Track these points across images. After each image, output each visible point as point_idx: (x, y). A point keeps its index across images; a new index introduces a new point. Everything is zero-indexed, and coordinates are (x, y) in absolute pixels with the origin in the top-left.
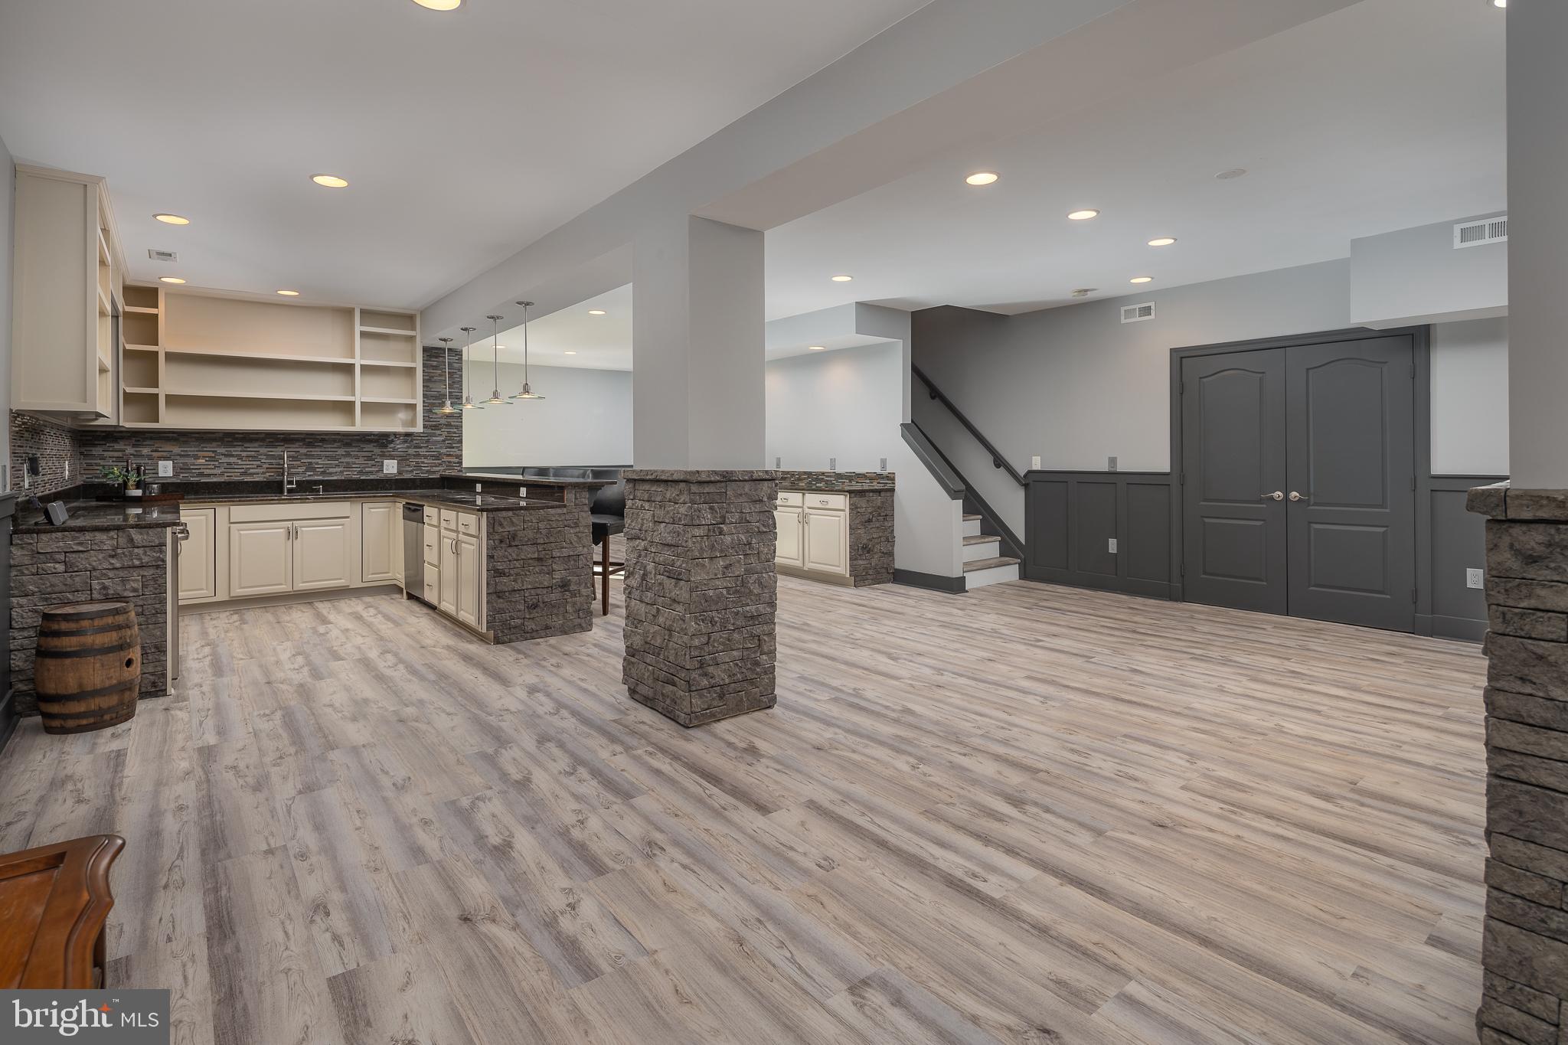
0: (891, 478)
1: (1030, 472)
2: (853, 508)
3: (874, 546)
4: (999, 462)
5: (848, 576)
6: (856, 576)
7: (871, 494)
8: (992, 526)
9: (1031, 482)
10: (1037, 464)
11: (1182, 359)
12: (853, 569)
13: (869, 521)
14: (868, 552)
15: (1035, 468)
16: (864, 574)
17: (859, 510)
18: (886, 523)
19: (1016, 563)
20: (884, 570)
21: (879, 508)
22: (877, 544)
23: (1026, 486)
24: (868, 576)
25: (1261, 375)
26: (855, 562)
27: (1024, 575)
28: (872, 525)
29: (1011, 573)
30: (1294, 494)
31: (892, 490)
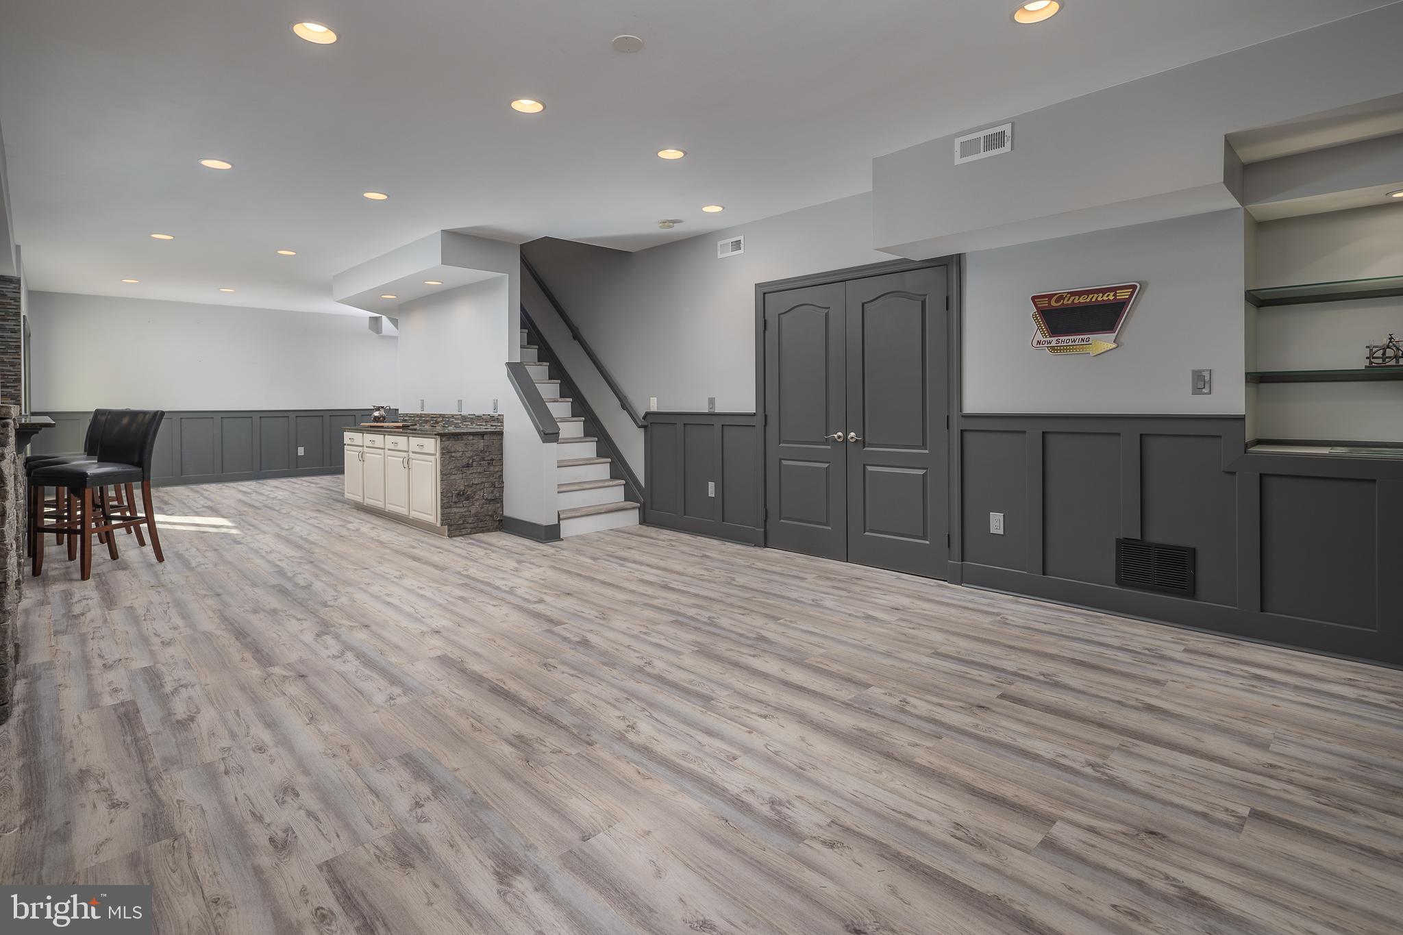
0: (499, 420)
1: (647, 414)
2: (446, 453)
3: (475, 493)
4: (625, 405)
5: (439, 524)
6: (450, 525)
7: (471, 437)
8: (620, 469)
9: (652, 423)
10: (654, 407)
11: (765, 293)
12: (446, 519)
13: (468, 466)
14: (467, 499)
15: (652, 410)
16: (461, 522)
17: (453, 454)
18: (492, 468)
19: (634, 508)
20: (488, 518)
21: (481, 451)
22: (480, 490)
23: (645, 427)
24: (467, 525)
25: (827, 310)
26: (447, 511)
27: (644, 521)
28: (471, 470)
29: (630, 519)
30: (852, 434)
31: (501, 433)
